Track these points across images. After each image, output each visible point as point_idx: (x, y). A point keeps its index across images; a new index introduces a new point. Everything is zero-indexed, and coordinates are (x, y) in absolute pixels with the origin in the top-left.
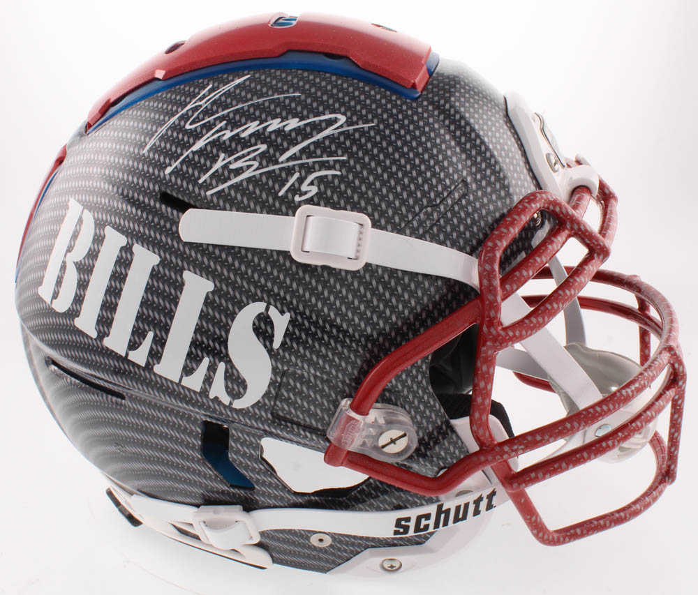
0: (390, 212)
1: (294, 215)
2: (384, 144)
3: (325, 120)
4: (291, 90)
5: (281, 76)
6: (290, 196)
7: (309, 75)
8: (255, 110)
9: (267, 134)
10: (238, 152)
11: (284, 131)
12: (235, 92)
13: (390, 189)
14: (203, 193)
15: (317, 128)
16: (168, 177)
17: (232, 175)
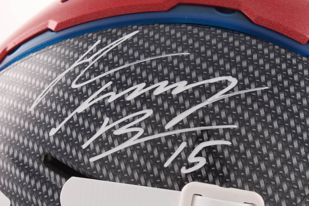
0: (285, 187)
1: (180, 190)
2: (279, 110)
3: (215, 83)
4: (180, 49)
5: (170, 32)
6: (176, 168)
7: (199, 31)
8: (141, 70)
9: (153, 98)
10: (122, 117)
11: (171, 95)
12: (122, 49)
13: (285, 161)
14: (86, 159)
15: (206, 92)
16: (52, 139)
17: (116, 142)
